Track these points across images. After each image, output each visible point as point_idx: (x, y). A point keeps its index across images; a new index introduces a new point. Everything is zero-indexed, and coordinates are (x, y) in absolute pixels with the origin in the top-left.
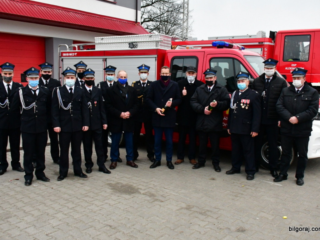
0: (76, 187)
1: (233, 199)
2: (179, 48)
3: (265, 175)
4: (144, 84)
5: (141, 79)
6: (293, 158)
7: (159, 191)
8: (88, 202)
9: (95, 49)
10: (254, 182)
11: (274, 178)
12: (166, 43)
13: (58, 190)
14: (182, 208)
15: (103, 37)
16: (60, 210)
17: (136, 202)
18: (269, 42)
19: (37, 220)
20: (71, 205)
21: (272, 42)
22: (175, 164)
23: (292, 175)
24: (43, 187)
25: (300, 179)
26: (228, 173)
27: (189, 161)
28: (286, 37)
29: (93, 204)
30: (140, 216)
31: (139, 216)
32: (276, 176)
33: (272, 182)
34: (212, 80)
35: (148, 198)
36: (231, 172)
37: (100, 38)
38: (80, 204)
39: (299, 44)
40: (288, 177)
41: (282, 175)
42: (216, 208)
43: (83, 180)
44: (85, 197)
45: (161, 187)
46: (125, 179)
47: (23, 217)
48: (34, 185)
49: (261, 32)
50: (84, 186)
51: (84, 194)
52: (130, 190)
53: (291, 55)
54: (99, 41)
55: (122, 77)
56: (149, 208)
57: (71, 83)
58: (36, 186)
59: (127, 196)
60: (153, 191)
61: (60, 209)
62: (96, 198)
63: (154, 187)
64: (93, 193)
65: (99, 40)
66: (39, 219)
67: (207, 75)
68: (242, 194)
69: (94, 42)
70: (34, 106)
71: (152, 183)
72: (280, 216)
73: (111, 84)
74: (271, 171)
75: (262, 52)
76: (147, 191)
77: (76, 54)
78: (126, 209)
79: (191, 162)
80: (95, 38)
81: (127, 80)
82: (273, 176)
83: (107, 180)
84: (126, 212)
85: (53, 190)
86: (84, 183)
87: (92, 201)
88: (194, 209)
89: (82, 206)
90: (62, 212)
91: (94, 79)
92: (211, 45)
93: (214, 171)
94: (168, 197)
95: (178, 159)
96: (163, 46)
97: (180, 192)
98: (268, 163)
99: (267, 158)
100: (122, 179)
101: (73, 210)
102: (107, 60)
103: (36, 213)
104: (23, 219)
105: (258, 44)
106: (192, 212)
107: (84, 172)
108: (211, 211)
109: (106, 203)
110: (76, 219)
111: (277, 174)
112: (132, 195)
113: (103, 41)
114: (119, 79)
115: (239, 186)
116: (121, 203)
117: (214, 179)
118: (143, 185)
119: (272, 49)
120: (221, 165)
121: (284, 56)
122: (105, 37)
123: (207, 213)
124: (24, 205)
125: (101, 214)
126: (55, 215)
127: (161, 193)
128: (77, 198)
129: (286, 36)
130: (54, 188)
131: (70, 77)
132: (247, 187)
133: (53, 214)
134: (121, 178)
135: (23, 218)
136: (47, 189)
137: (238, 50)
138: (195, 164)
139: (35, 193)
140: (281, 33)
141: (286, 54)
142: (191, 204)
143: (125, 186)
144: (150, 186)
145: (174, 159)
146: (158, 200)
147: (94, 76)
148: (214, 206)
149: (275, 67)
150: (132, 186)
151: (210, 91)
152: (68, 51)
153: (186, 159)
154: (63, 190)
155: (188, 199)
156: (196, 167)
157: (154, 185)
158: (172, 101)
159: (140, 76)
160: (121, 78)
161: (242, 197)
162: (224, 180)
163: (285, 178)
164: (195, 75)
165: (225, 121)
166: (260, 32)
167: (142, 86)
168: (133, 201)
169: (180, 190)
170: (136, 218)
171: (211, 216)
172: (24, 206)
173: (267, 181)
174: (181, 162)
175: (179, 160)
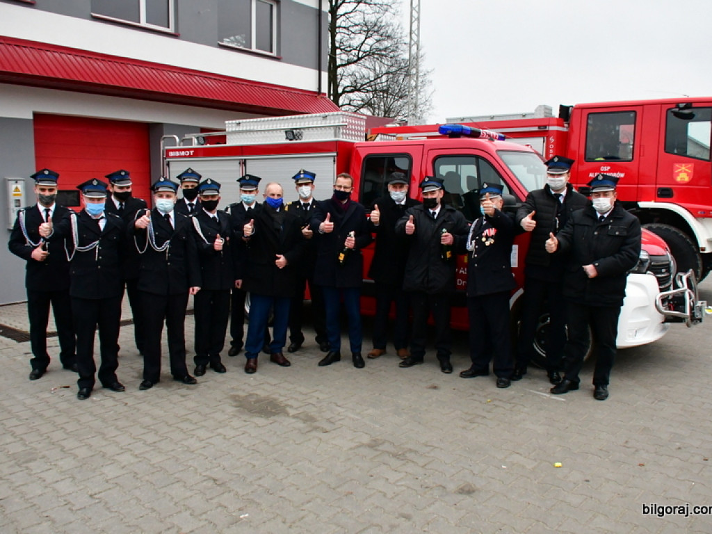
0: (171, 403)
1: (464, 428)
2: (381, 139)
3: (536, 380)
4: (306, 205)
5: (301, 198)
6: (590, 346)
7: (323, 412)
8: (185, 433)
9: (225, 143)
10: (513, 392)
11: (552, 386)
12: (355, 130)
13: (135, 408)
14: (362, 445)
15: (241, 121)
16: (129, 447)
17: (275, 433)
18: (558, 125)
19: (81, 466)
20: (151, 438)
21: (563, 126)
22: (369, 357)
23: (587, 380)
24: (109, 402)
25: (601, 388)
26: (464, 375)
27: (395, 351)
28: (590, 116)
29: (194, 435)
30: (278, 461)
31: (275, 459)
32: (557, 382)
33: (548, 393)
34: (434, 196)
35: (301, 425)
36: (470, 373)
37: (234, 121)
38: (168, 435)
39: (617, 128)
40: (580, 384)
41: (567, 382)
42: (427, 446)
43: (188, 389)
44: (182, 422)
45: (331, 403)
46: (266, 387)
47: (57, 460)
48: (94, 398)
49: (543, 108)
50: (186, 400)
51: (182, 416)
52: (269, 409)
53: (601, 149)
54: (232, 127)
55: (273, 195)
56: (298, 444)
57: (167, 206)
58: (99, 399)
59: (260, 421)
60: (312, 411)
61: (130, 444)
62: (204, 423)
63: (317, 402)
64: (200, 413)
65: (234, 125)
66: (85, 464)
67: (426, 188)
68: (484, 417)
69: (224, 130)
70: (96, 247)
71: (315, 394)
72: (549, 462)
73: (250, 208)
74: (548, 372)
75: (545, 144)
76: (301, 410)
77: (192, 152)
78: (254, 445)
79: (398, 354)
80: (227, 122)
81: (282, 200)
82: (552, 381)
83: (233, 388)
84: (251, 452)
85: (126, 408)
86: (186, 395)
87: (193, 430)
88: (386, 447)
89: (171, 440)
90: (131, 451)
91: (219, 198)
92: (437, 134)
93: (439, 371)
94: (340, 422)
95: (375, 347)
96: (349, 135)
97: (365, 412)
98: (544, 355)
99: (542, 347)
100: (262, 386)
101: (152, 448)
102: (248, 162)
103: (83, 452)
104: (55, 465)
105: (539, 129)
106: (378, 453)
107: (191, 374)
108: (416, 452)
109: (219, 434)
110: (154, 464)
111: (559, 378)
112: (272, 418)
113: (241, 128)
114: (269, 198)
115: (481, 402)
116: (246, 435)
117: (435, 388)
118: (296, 400)
119: (563, 139)
120: (453, 359)
121: (588, 152)
122: (244, 121)
123: (408, 455)
124: (65, 436)
125: (203, 455)
126: (116, 457)
127: (328, 415)
128: (167, 423)
129: (589, 114)
130: (129, 405)
131: (165, 194)
132: (496, 403)
133: (114, 456)
134: (260, 384)
135: (55, 463)
136: (116, 405)
137: (487, 140)
138: (406, 357)
139: (91, 413)
140: (581, 108)
141: (591, 148)
142: (379, 438)
143: (262, 401)
144: (310, 401)
145: (367, 348)
146: (318, 428)
147: (218, 192)
148: (423, 442)
149: (568, 173)
150: (276, 400)
151: (436, 216)
152: (178, 147)
153: (390, 349)
154: (145, 407)
155: (377, 426)
156: (407, 363)
157: (318, 398)
158: (355, 236)
159: (298, 191)
160: (272, 197)
161: (482, 424)
162: (454, 389)
163: (574, 386)
164: (405, 190)
165: (462, 276)
166: (540, 106)
167: (304, 208)
168: (271, 431)
169: (366, 410)
170: (268, 465)
171: (413, 462)
172: (64, 439)
173: (538, 391)
174: (381, 354)
175: (375, 351)
